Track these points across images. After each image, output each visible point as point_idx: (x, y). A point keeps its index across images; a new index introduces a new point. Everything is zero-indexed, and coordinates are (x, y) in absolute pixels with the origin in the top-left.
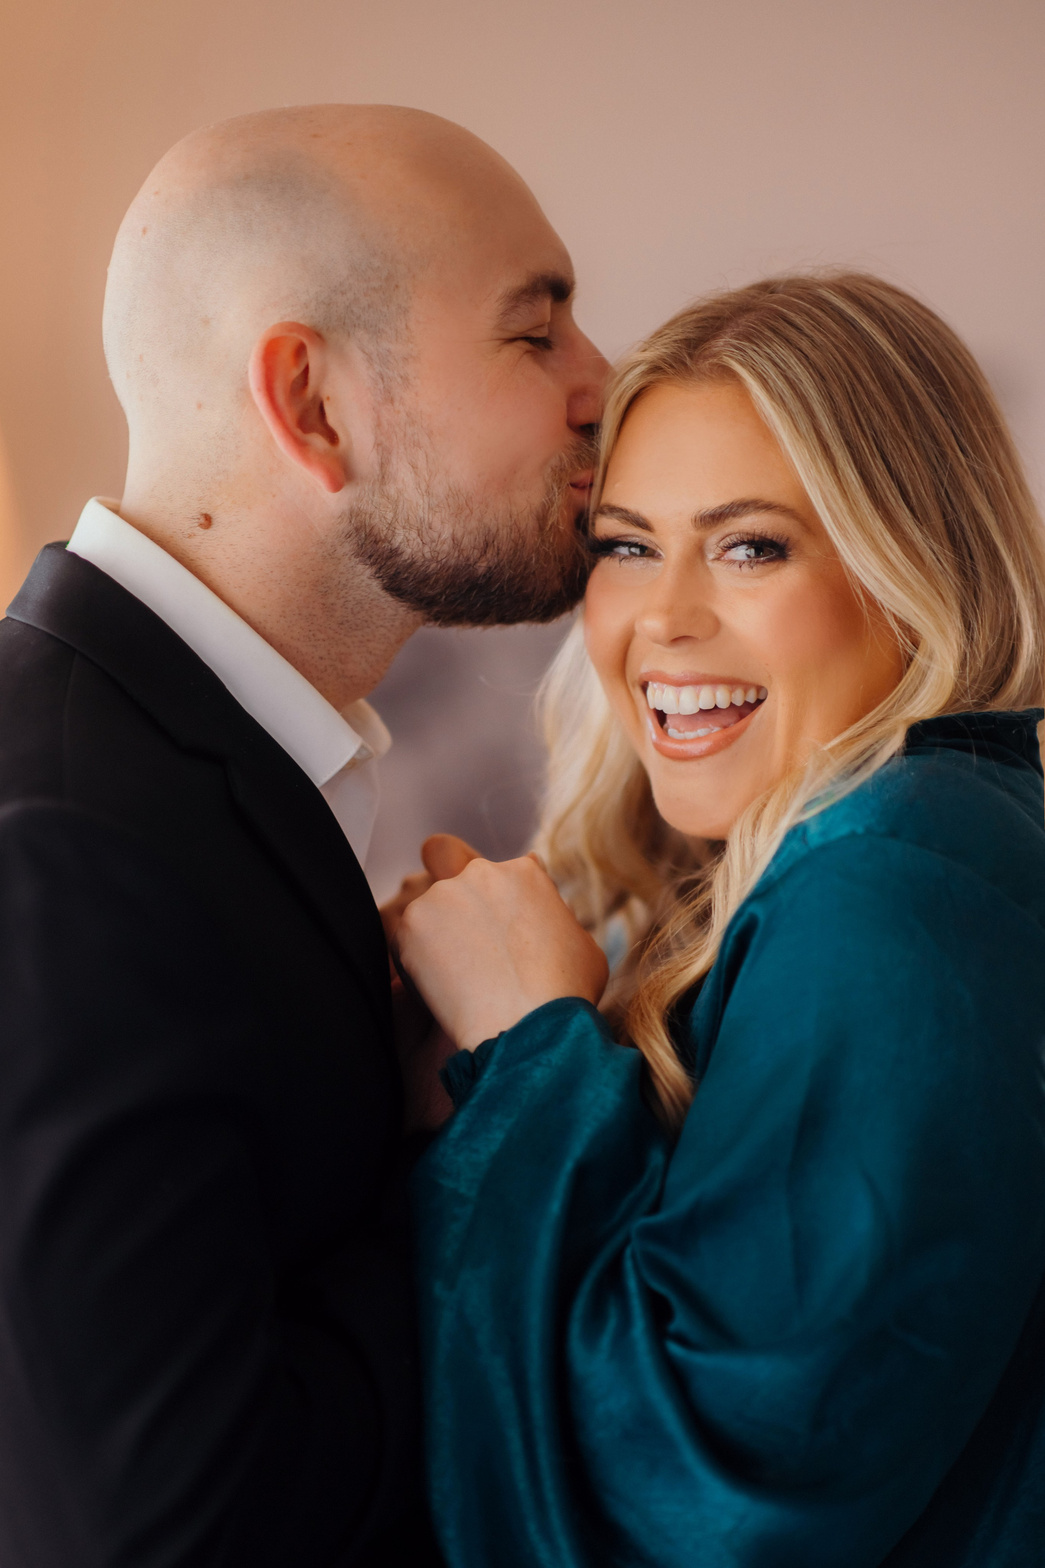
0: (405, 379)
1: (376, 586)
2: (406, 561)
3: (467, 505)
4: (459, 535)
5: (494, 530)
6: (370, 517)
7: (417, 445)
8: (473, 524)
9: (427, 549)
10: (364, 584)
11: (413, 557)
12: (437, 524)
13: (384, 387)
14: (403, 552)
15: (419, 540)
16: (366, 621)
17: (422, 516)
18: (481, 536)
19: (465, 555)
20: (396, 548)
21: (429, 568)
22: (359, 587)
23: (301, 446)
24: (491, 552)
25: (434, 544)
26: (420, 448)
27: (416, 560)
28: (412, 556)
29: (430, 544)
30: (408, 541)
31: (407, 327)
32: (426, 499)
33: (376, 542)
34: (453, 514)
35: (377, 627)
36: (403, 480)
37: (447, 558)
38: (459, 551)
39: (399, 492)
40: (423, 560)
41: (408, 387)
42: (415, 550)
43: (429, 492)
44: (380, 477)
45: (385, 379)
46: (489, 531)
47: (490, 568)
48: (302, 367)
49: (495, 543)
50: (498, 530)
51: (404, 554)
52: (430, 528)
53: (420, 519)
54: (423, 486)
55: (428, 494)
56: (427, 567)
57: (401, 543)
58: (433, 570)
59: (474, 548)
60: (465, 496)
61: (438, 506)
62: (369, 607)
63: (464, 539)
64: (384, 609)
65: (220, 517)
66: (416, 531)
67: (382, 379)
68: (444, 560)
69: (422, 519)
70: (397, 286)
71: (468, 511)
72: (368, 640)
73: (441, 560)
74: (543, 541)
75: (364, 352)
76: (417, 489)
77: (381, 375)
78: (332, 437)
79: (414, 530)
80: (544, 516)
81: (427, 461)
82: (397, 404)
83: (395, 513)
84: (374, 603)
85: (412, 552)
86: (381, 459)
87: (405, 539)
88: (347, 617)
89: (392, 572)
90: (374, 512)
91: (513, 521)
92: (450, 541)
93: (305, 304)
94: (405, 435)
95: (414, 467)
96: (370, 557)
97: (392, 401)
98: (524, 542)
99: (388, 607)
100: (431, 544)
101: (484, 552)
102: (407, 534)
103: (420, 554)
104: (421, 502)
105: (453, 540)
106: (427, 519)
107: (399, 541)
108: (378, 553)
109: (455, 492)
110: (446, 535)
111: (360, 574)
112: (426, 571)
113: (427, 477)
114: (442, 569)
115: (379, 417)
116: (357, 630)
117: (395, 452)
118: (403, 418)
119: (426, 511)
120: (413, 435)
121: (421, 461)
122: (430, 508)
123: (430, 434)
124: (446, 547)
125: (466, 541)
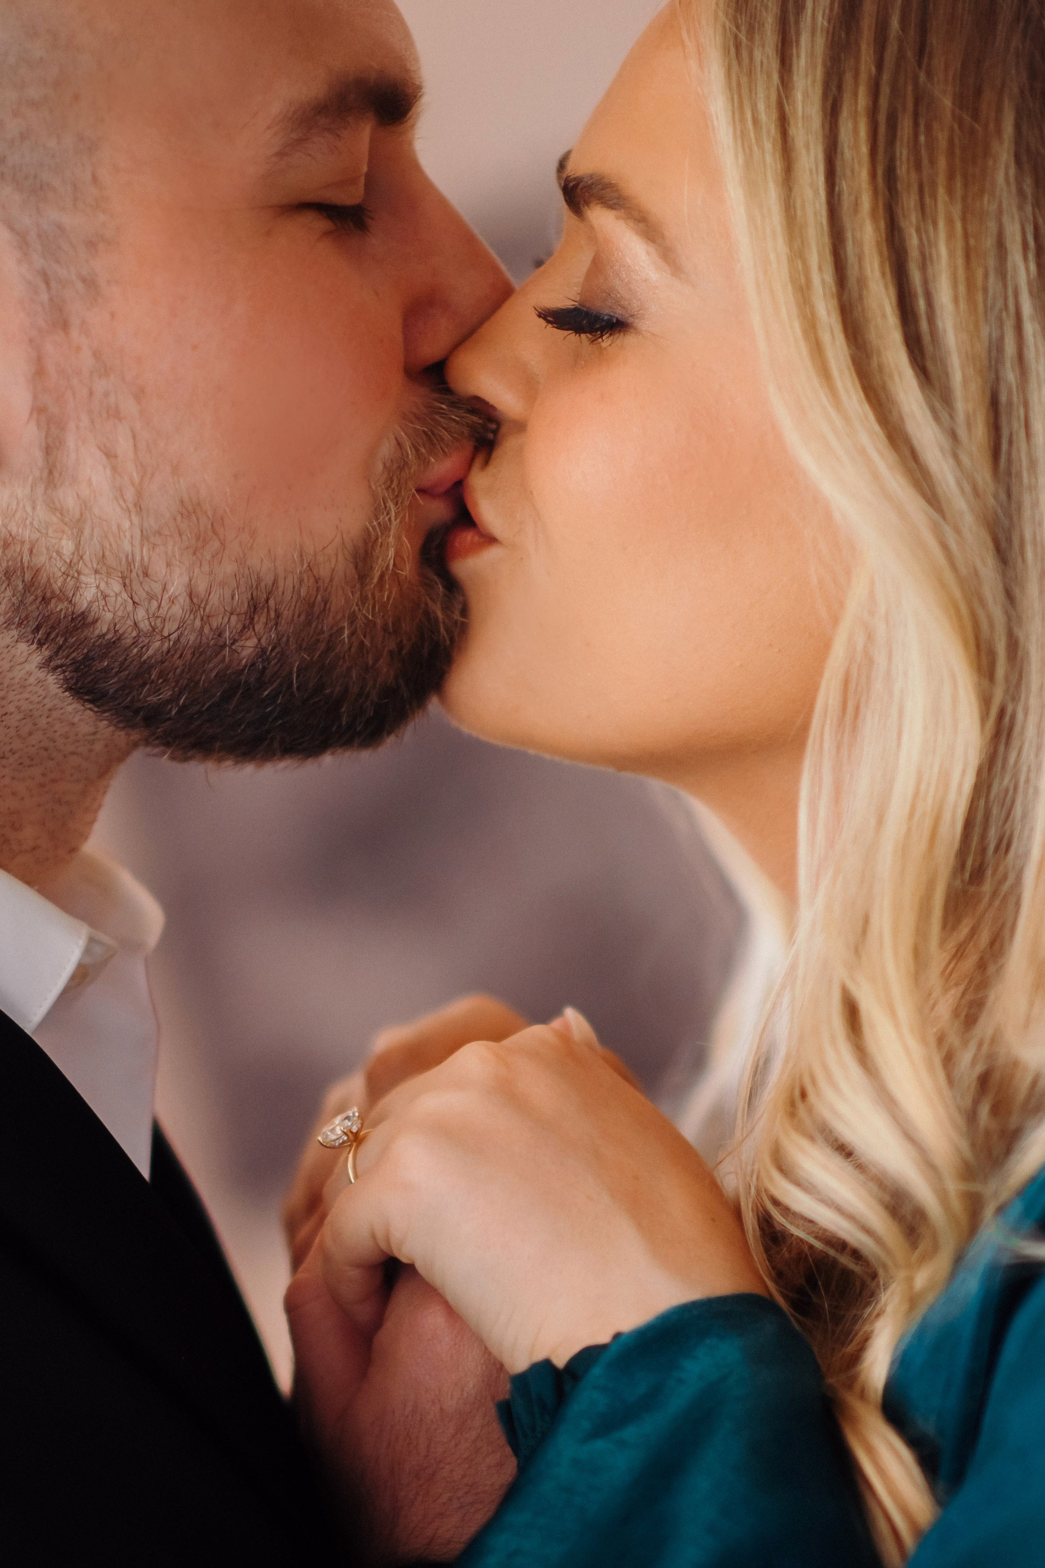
0: (90, 283)
1: (52, 682)
2: (102, 636)
3: (215, 532)
4: (201, 587)
5: (269, 579)
6: (31, 552)
7: (115, 414)
8: (228, 568)
9: (141, 614)
10: (32, 680)
11: (117, 627)
12: (159, 568)
13: (51, 300)
14: (97, 621)
15: (125, 596)
16: (46, 749)
17: (129, 551)
18: (244, 590)
19: (214, 627)
20: (83, 613)
21: (148, 650)
22: (25, 687)
24: (263, 619)
25: (155, 604)
26: (120, 420)
27: (124, 633)
28: (115, 625)
29: (146, 603)
30: (105, 597)
31: (95, 179)
32: (136, 519)
33: (45, 600)
34: (187, 548)
35: (65, 756)
36: (89, 480)
37: (179, 632)
38: (202, 619)
39: (85, 505)
40: (134, 634)
41: (95, 301)
42: (120, 613)
43: (140, 507)
44: (45, 475)
45: (53, 284)
46: (259, 580)
47: (264, 651)
49: (272, 602)
50: (275, 582)
51: (99, 622)
52: (146, 574)
53: (127, 557)
54: (130, 495)
55: (139, 509)
56: (142, 648)
57: (91, 603)
58: (155, 654)
59: (232, 614)
60: (210, 514)
61: (159, 533)
62: (48, 723)
63: (212, 595)
64: (73, 724)
66: (120, 580)
67: (47, 283)
68: (175, 635)
69: (130, 557)
71: (216, 544)
72: (54, 781)
73: (169, 635)
74: (363, 599)
75: (12, 229)
76: (116, 499)
77: (45, 275)
79: (116, 579)
80: (366, 552)
81: (135, 446)
82: (75, 333)
83: (78, 545)
84: (55, 714)
85: (113, 619)
86: (46, 437)
87: (99, 594)
88: (10, 743)
89: (78, 655)
90: (37, 540)
91: (305, 565)
92: (183, 600)
94: (91, 393)
95: (110, 455)
96: (37, 629)
97: (65, 326)
98: (326, 602)
99: (80, 720)
100: (149, 602)
101: (249, 623)
102: (103, 586)
103: (130, 622)
104: (126, 524)
105: (190, 596)
106: (138, 558)
107: (89, 599)
108: (51, 622)
109: (190, 508)
110: (177, 585)
111: (23, 660)
112: (141, 657)
113: (136, 479)
114: (172, 652)
115: (39, 358)
116: (32, 766)
117: (72, 425)
118: (87, 360)
119: (137, 542)
120: (106, 395)
121: (124, 446)
122: (144, 537)
123: (139, 394)
124: (177, 610)
125: (214, 599)
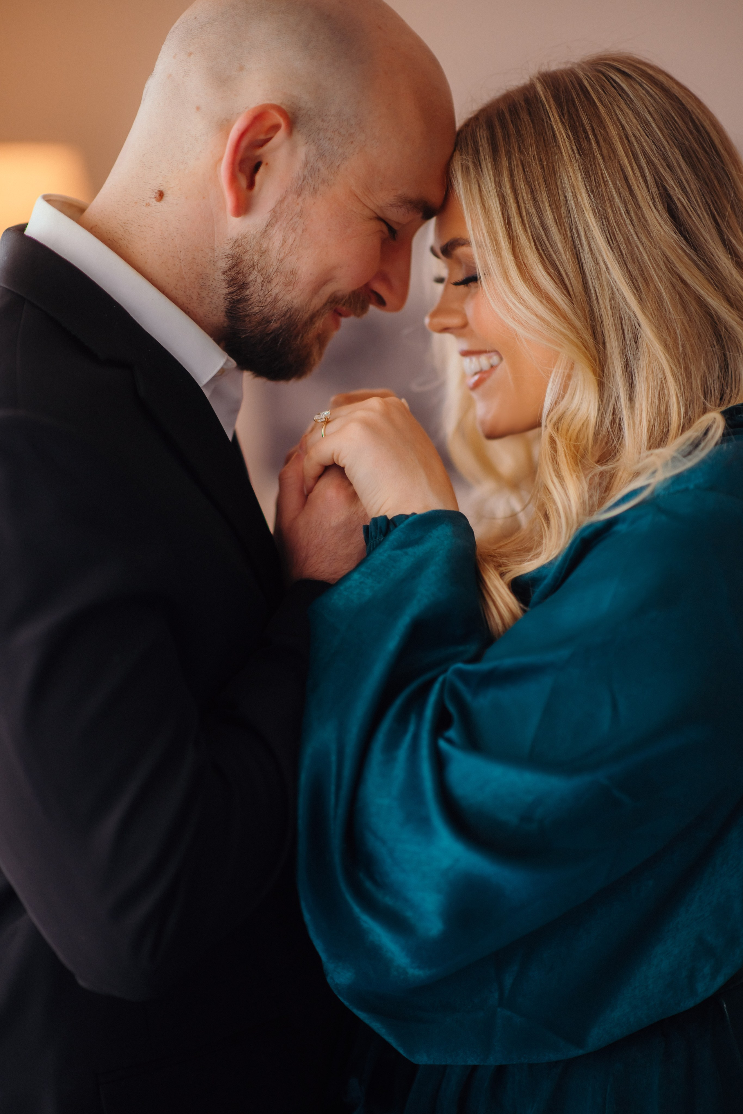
0: (315, 190)
3: (294, 284)
6: (244, 253)
7: (294, 230)
8: (290, 297)
9: (260, 295)
10: (222, 296)
12: (274, 283)
13: (301, 185)
14: (249, 288)
15: (261, 285)
17: (271, 272)
18: (287, 307)
19: (274, 312)
20: (247, 283)
22: (219, 297)
23: (233, 179)
25: (266, 293)
26: (294, 233)
28: (251, 294)
29: (264, 291)
30: (256, 282)
31: (338, 167)
32: (278, 264)
33: (240, 273)
34: (284, 283)
36: (274, 243)
39: (268, 248)
41: (313, 196)
42: (255, 290)
44: (263, 231)
45: (305, 182)
46: (292, 308)
48: (269, 136)
51: (249, 290)
52: (270, 282)
54: (281, 256)
55: (281, 262)
56: (252, 306)
57: (252, 281)
60: (297, 278)
61: (281, 273)
65: (168, 197)
66: (263, 279)
67: (304, 180)
69: (270, 274)
70: (352, 142)
71: (291, 288)
76: (278, 254)
77: (305, 177)
78: (251, 184)
81: (293, 243)
82: (300, 199)
83: (259, 260)
85: (253, 291)
86: (271, 221)
87: (255, 279)
89: (237, 298)
90: (248, 251)
93: (300, 108)
94: (292, 219)
96: (231, 281)
97: (299, 195)
102: (257, 278)
104: (275, 264)
106: (271, 276)
107: (251, 279)
109: (293, 273)
110: (274, 292)
111: (222, 288)
113: (287, 252)
115: (285, 198)
117: (280, 223)
118: (298, 209)
119: (274, 271)
120: (296, 223)
121: (290, 240)
122: (276, 272)
123: (305, 230)
124: (269, 300)
125: (280, 303)
